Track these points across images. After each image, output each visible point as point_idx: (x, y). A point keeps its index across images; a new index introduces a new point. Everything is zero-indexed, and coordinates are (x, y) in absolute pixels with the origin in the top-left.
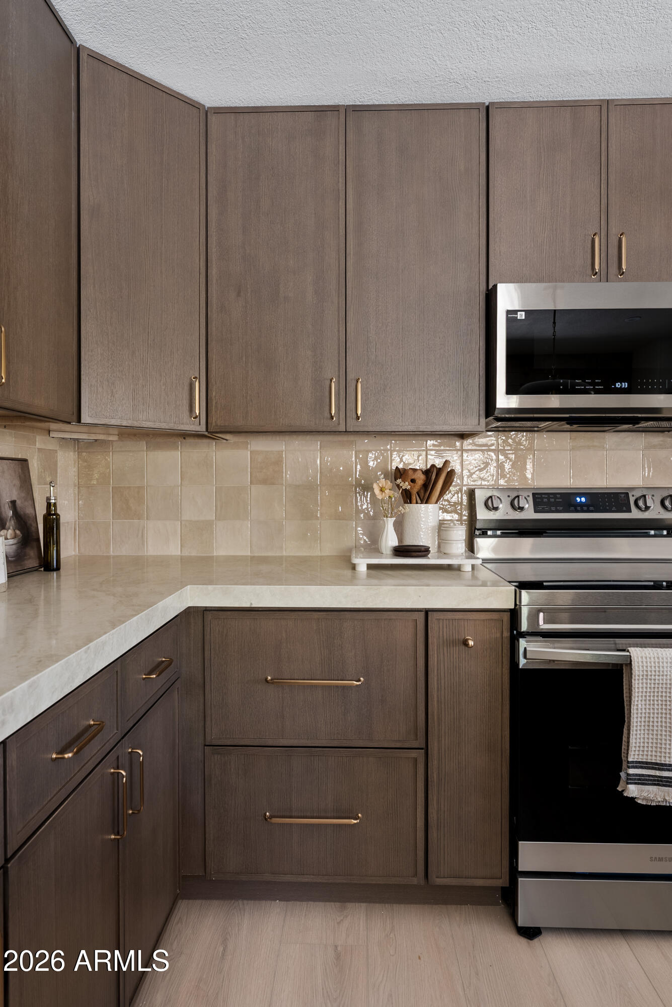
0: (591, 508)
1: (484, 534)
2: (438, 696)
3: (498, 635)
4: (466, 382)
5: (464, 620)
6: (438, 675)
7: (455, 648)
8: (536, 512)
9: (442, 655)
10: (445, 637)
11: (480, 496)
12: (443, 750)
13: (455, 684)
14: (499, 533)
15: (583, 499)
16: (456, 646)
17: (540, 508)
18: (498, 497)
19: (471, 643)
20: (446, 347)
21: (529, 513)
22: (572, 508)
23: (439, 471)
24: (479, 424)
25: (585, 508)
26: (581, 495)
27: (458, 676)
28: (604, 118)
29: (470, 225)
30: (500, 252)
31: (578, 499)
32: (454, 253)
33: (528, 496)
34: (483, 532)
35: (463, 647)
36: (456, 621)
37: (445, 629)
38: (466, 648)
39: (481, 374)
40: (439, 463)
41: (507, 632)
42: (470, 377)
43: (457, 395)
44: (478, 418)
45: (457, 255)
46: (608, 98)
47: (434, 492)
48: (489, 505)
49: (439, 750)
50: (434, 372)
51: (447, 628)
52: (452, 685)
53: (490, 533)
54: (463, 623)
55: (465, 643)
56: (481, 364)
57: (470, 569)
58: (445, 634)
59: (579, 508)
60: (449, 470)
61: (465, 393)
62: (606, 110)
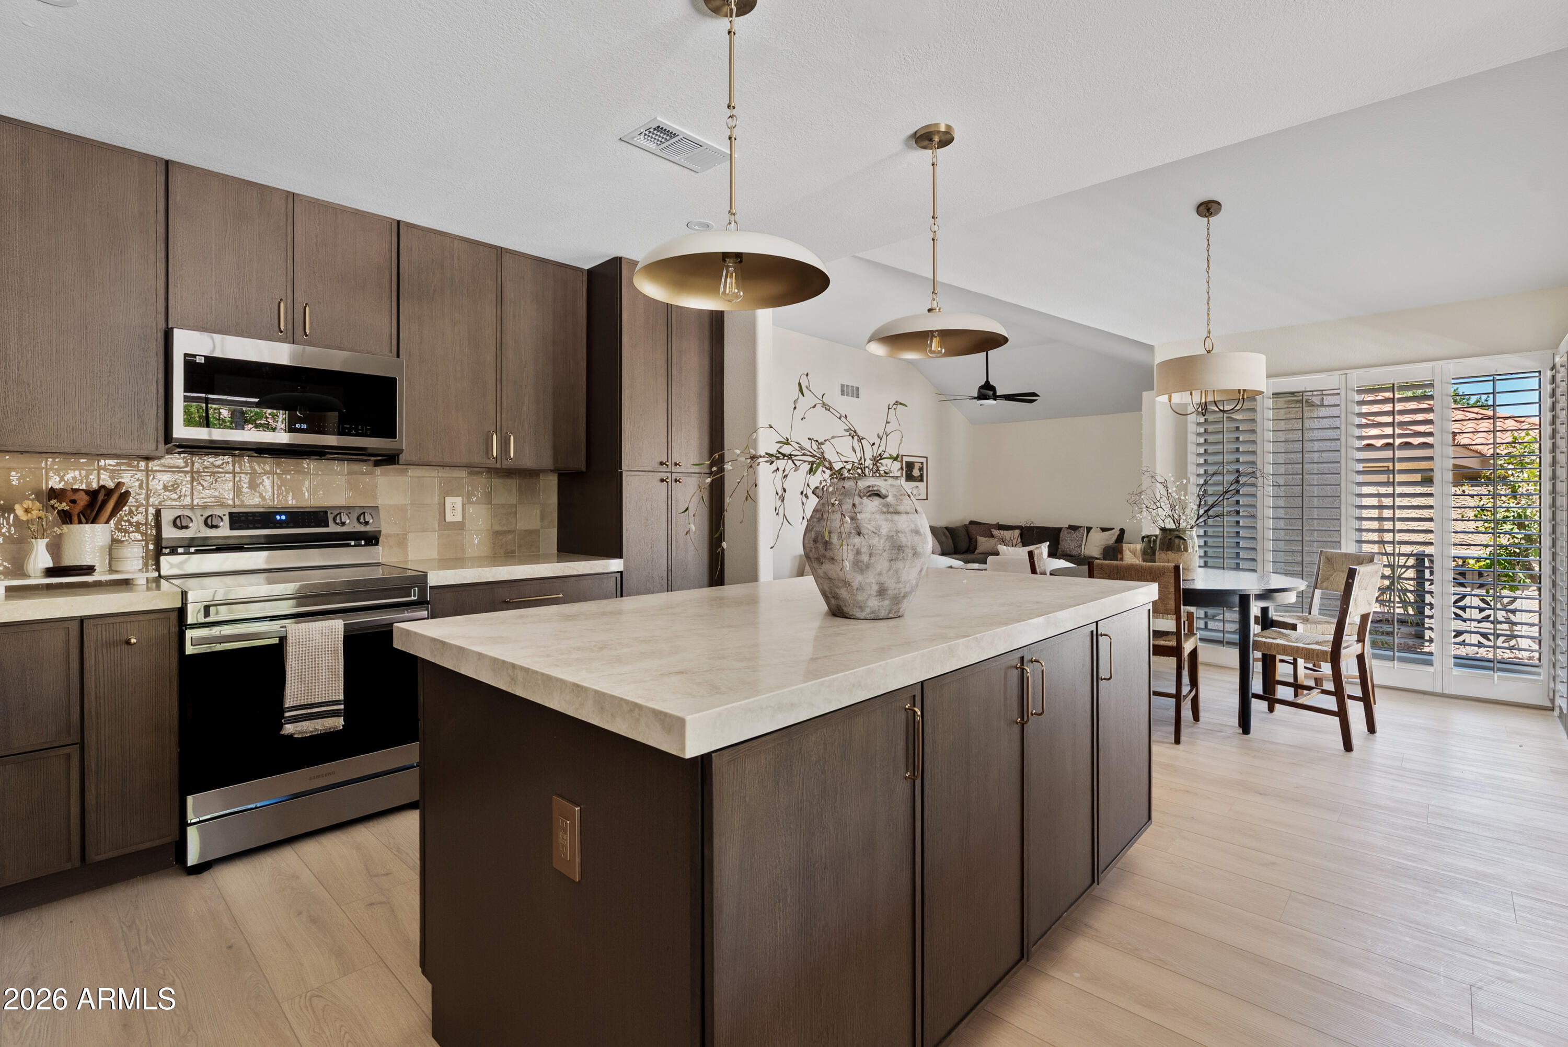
0: (291, 525)
1: (173, 552)
2: (96, 693)
3: (166, 631)
4: (141, 409)
5: (127, 622)
6: (95, 674)
7: (116, 648)
8: (231, 528)
9: (100, 656)
10: (104, 640)
11: (167, 517)
12: (103, 739)
13: (116, 680)
14: (192, 550)
15: (283, 517)
16: (117, 646)
17: (237, 525)
18: (187, 516)
19: (133, 641)
20: (116, 375)
21: (224, 531)
22: (272, 525)
23: (109, 492)
24: (157, 450)
25: (284, 525)
26: (280, 514)
27: (119, 671)
28: (290, 206)
29: (146, 266)
30: (181, 297)
31: (278, 517)
32: (126, 288)
33: (224, 515)
34: (173, 550)
35: (126, 646)
36: (118, 624)
37: (104, 633)
38: (130, 646)
39: (159, 404)
40: (111, 484)
41: (175, 627)
42: (146, 405)
43: (130, 421)
44: (155, 444)
45: (129, 290)
46: (294, 191)
47: (103, 512)
48: (178, 523)
49: (98, 739)
50: (101, 397)
51: (106, 631)
52: (113, 680)
53: (180, 550)
54: (125, 626)
55: (128, 642)
56: (159, 396)
57: (145, 582)
58: (104, 637)
59: (278, 525)
60: (123, 491)
61: (140, 420)
62: (292, 200)
